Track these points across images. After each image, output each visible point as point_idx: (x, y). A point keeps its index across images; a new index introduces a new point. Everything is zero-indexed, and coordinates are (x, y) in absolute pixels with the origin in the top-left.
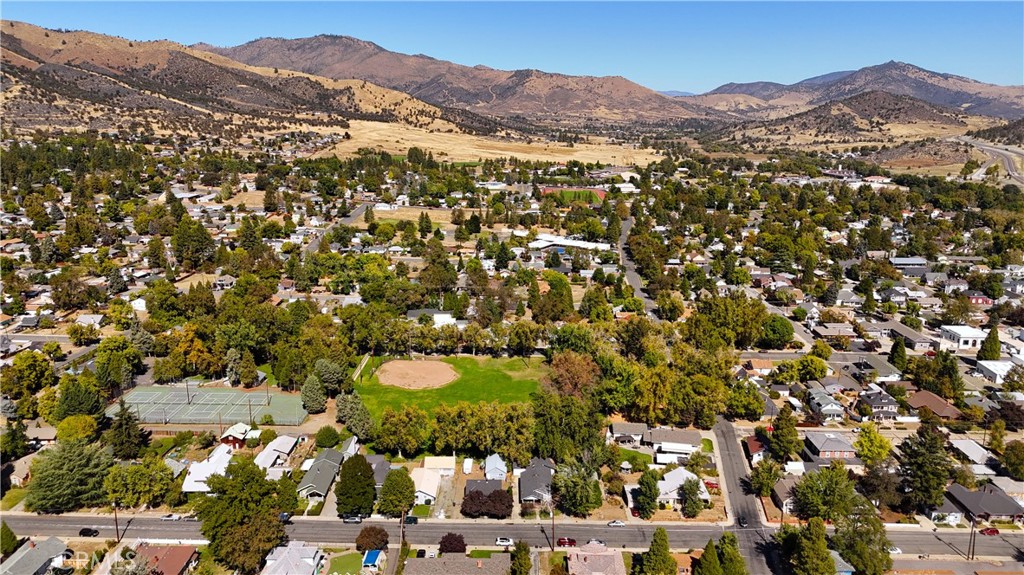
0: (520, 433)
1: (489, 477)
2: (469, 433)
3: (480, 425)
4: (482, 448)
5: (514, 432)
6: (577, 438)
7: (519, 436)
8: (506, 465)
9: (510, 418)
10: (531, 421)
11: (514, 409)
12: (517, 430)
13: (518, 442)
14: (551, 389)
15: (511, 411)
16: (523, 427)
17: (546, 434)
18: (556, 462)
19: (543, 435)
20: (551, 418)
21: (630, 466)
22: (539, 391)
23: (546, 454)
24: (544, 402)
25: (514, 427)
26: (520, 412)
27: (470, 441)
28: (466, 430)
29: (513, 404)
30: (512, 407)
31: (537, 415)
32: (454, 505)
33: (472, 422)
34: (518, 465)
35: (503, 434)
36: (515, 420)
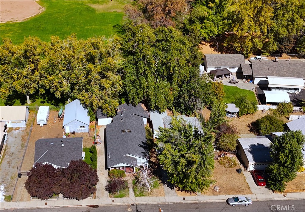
0: (104, 77)
1: (68, 130)
2: (41, 76)
3: (52, 68)
4: (58, 95)
5: (97, 77)
6: (175, 79)
7: (103, 81)
8: (89, 114)
9: (91, 59)
10: (118, 61)
11: (95, 46)
12: (100, 73)
13: (102, 88)
14: (139, 19)
15: (91, 50)
16: (107, 69)
17: (137, 76)
18: (149, 109)
19: (133, 78)
20: (144, 57)
21: (237, 110)
22: (124, 21)
23: (137, 101)
24: (134, 35)
25: (95, 69)
26: (103, 50)
27: (43, 86)
28: (37, 73)
29: (94, 40)
30: (92, 44)
31: (127, 53)
32: (20, 175)
33: (43, 63)
34: (103, 114)
35: (82, 78)
36: (97, 61)
